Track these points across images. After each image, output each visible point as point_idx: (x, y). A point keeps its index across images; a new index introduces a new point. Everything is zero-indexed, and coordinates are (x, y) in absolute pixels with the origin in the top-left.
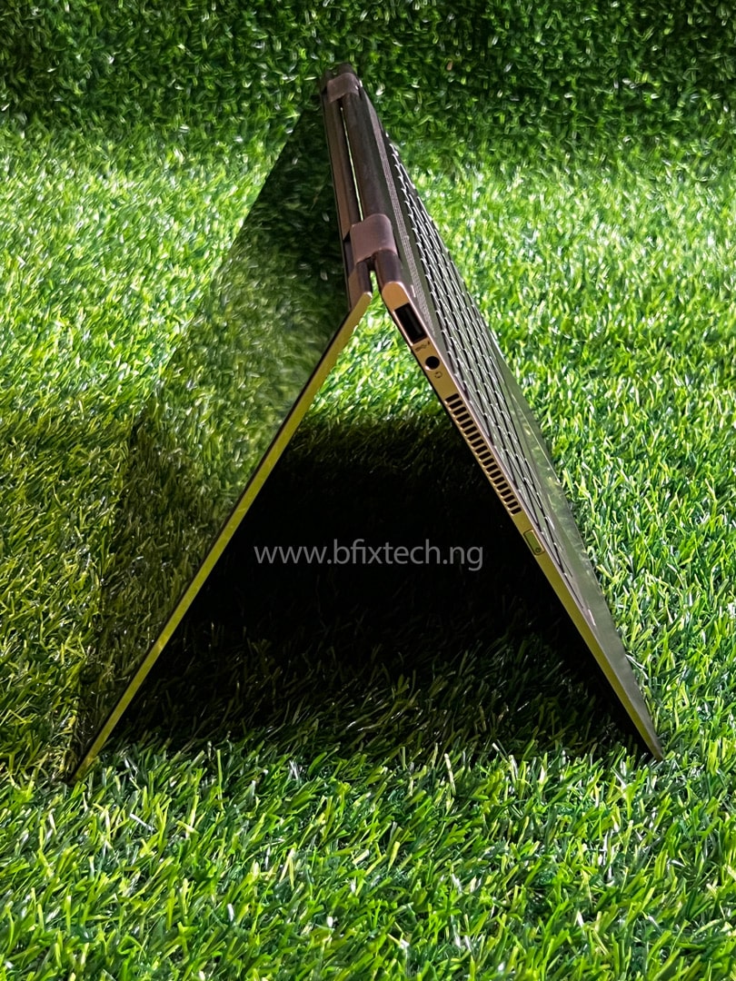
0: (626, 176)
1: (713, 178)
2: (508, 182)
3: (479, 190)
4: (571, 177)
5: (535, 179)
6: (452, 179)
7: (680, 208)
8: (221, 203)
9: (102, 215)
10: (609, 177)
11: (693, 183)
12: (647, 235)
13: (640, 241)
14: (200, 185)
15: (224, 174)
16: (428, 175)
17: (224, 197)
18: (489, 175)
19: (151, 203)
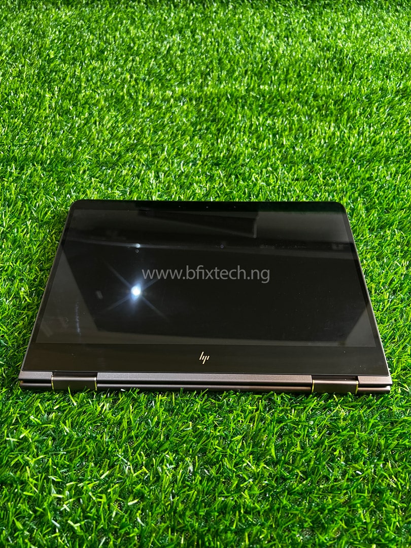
0: (274, 4)
1: (309, 4)
2: (226, 7)
3: (215, 12)
4: (252, 4)
5: (237, 5)
6: (204, 5)
7: (296, 21)
8: (109, 22)
9: (60, 32)
10: (267, 4)
11: (301, 7)
12: (285, 37)
13: (282, 40)
14: (99, 12)
15: (108, 6)
16: (193, 4)
17: (110, 19)
18: (219, 4)
19: (79, 24)
